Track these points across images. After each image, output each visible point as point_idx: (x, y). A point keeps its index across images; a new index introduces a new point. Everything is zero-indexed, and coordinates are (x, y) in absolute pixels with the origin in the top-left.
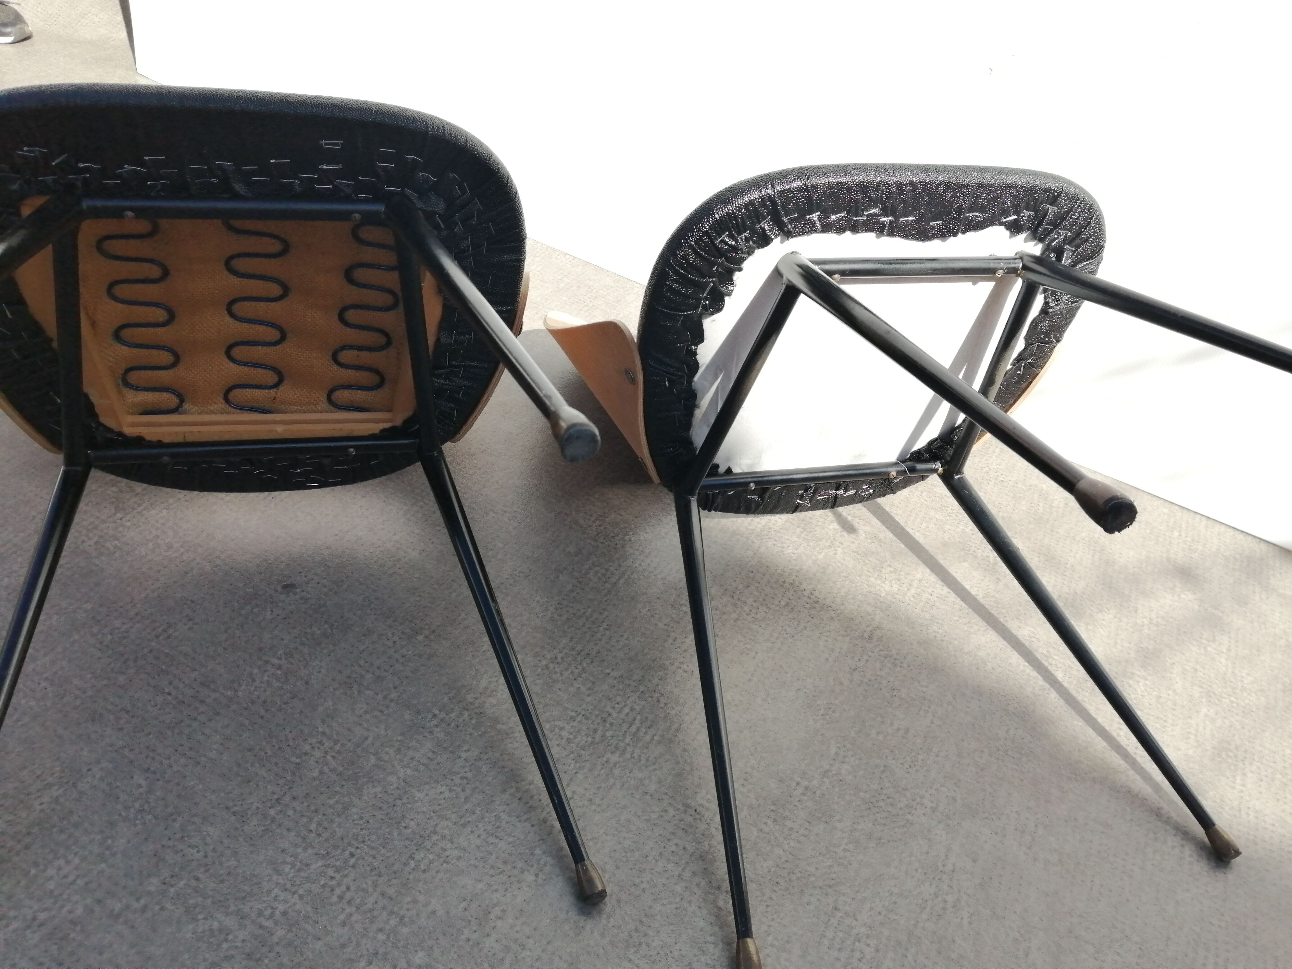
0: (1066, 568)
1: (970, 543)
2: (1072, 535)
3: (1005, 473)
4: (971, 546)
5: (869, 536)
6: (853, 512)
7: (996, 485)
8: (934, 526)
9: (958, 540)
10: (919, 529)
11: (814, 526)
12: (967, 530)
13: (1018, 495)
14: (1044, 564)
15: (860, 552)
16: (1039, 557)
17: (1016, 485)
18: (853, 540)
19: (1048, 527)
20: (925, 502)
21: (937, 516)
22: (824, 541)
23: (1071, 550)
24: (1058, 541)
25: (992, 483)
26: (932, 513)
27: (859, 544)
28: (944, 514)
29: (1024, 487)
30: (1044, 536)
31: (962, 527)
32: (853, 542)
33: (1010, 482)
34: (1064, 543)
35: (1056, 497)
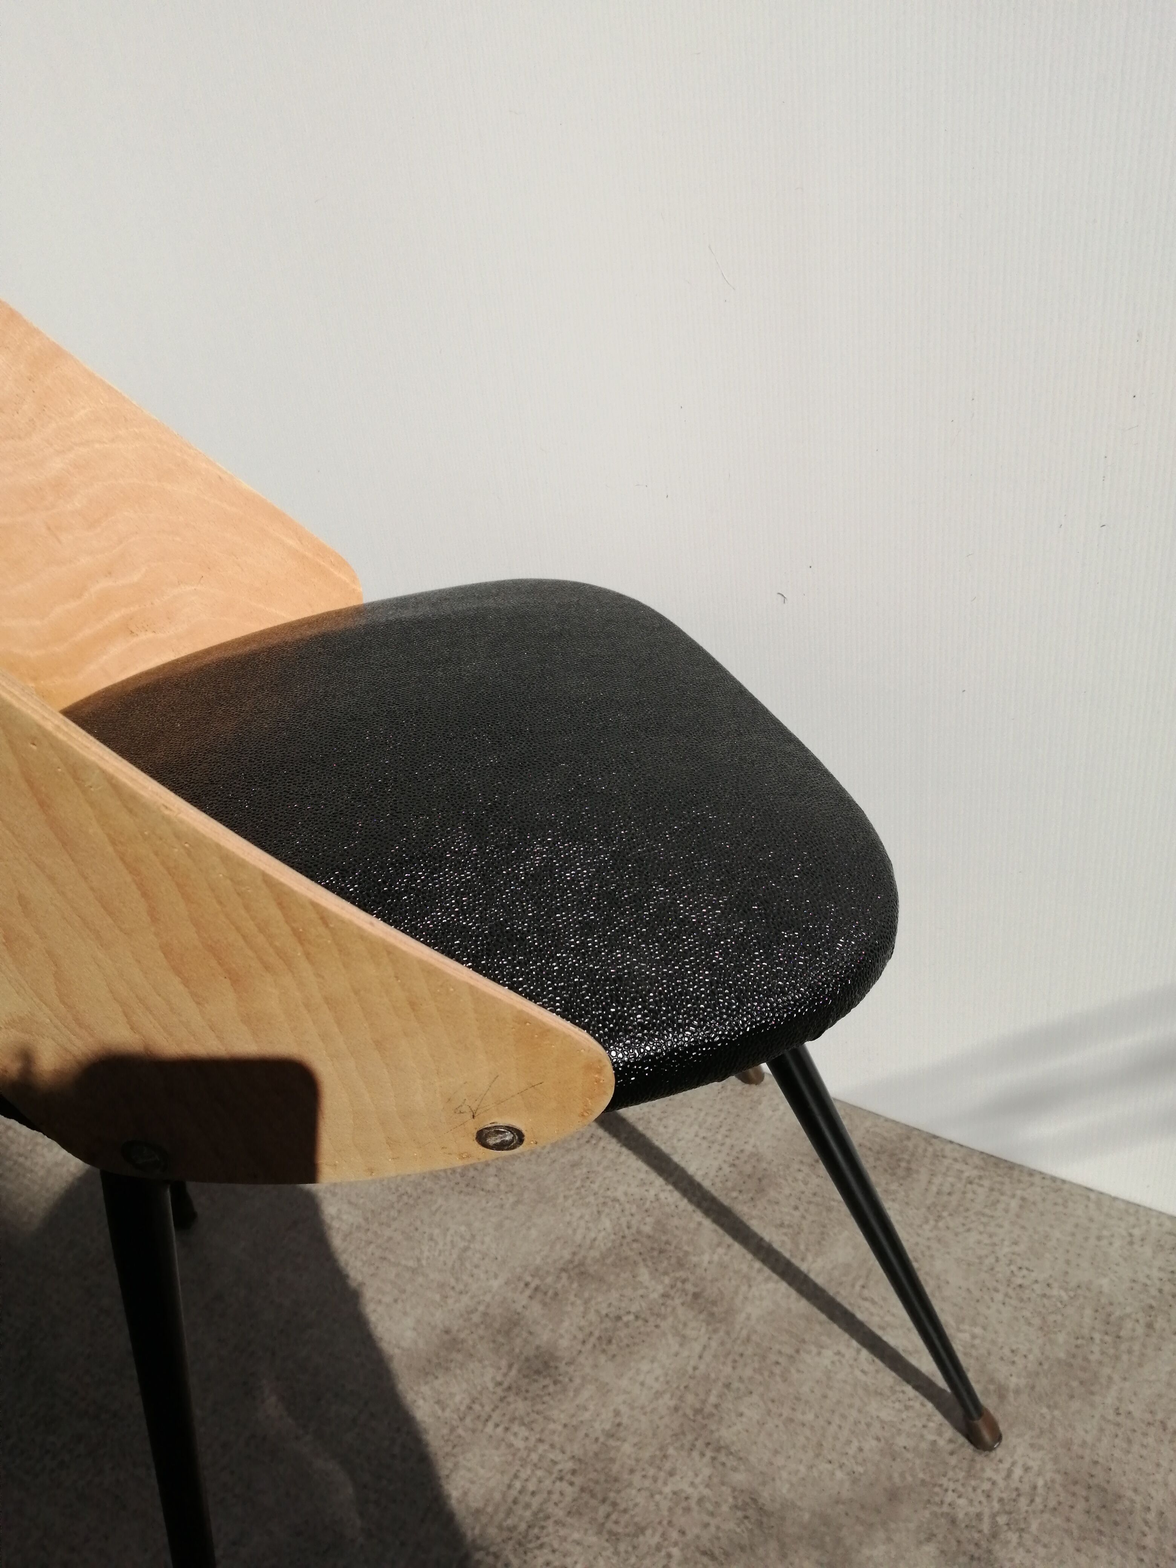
0: (1146, 1523)
1: (944, 1481)
2: (1160, 1416)
3: (1026, 1263)
4: (946, 1490)
5: (740, 1503)
6: (716, 1435)
7: (1007, 1300)
8: (874, 1443)
9: (921, 1475)
10: (844, 1460)
11: (634, 1492)
12: (941, 1442)
13: (1051, 1318)
14: (1098, 1518)
15: (717, 1552)
16: (1087, 1499)
17: (1048, 1291)
18: (706, 1518)
19: (1109, 1401)
20: (863, 1378)
21: (884, 1415)
22: (649, 1532)
23: (1158, 1465)
24: (1129, 1441)
25: (999, 1297)
26: (873, 1406)
27: (718, 1528)
28: (897, 1405)
29: (1063, 1293)
30: (1102, 1430)
31: (931, 1437)
32: (706, 1525)
33: (1036, 1287)
34: (1143, 1446)
35: (1129, 1310)
